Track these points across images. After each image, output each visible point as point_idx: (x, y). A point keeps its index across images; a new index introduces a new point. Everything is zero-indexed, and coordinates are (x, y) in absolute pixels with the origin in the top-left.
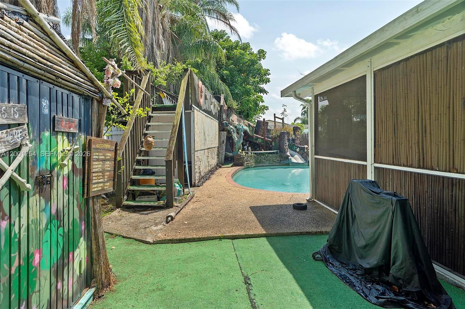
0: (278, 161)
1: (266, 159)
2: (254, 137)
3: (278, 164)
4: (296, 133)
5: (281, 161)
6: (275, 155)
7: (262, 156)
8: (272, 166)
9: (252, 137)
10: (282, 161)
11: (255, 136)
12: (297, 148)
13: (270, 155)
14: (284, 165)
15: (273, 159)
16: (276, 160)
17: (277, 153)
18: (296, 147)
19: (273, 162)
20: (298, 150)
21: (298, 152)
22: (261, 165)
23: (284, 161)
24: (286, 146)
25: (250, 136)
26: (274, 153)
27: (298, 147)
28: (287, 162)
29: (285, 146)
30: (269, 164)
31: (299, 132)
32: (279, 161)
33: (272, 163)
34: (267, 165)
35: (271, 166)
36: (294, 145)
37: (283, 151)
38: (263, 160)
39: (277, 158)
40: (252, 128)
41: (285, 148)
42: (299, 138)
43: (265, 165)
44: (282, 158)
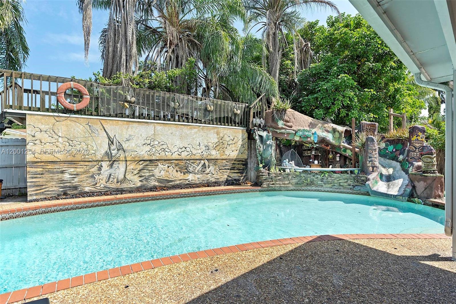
0: (350, 185)
1: (324, 180)
2: (342, 147)
3: (349, 191)
5: (354, 186)
6: (346, 176)
7: (317, 176)
8: (338, 192)
9: (339, 147)
10: (356, 187)
13: (336, 175)
14: (358, 194)
15: (341, 181)
16: (346, 184)
17: (352, 172)
18: (410, 165)
19: (340, 187)
20: (411, 170)
22: (314, 188)
23: (359, 188)
24: (370, 162)
25: (335, 145)
26: (346, 172)
28: (363, 190)
29: (368, 162)
30: (331, 190)
31: (418, 136)
32: (351, 187)
33: (337, 189)
34: (326, 190)
35: (334, 192)
37: (366, 171)
38: (318, 182)
39: (349, 182)
40: (339, 135)
41: (368, 165)
42: (419, 148)
43: (322, 189)
44: (356, 182)
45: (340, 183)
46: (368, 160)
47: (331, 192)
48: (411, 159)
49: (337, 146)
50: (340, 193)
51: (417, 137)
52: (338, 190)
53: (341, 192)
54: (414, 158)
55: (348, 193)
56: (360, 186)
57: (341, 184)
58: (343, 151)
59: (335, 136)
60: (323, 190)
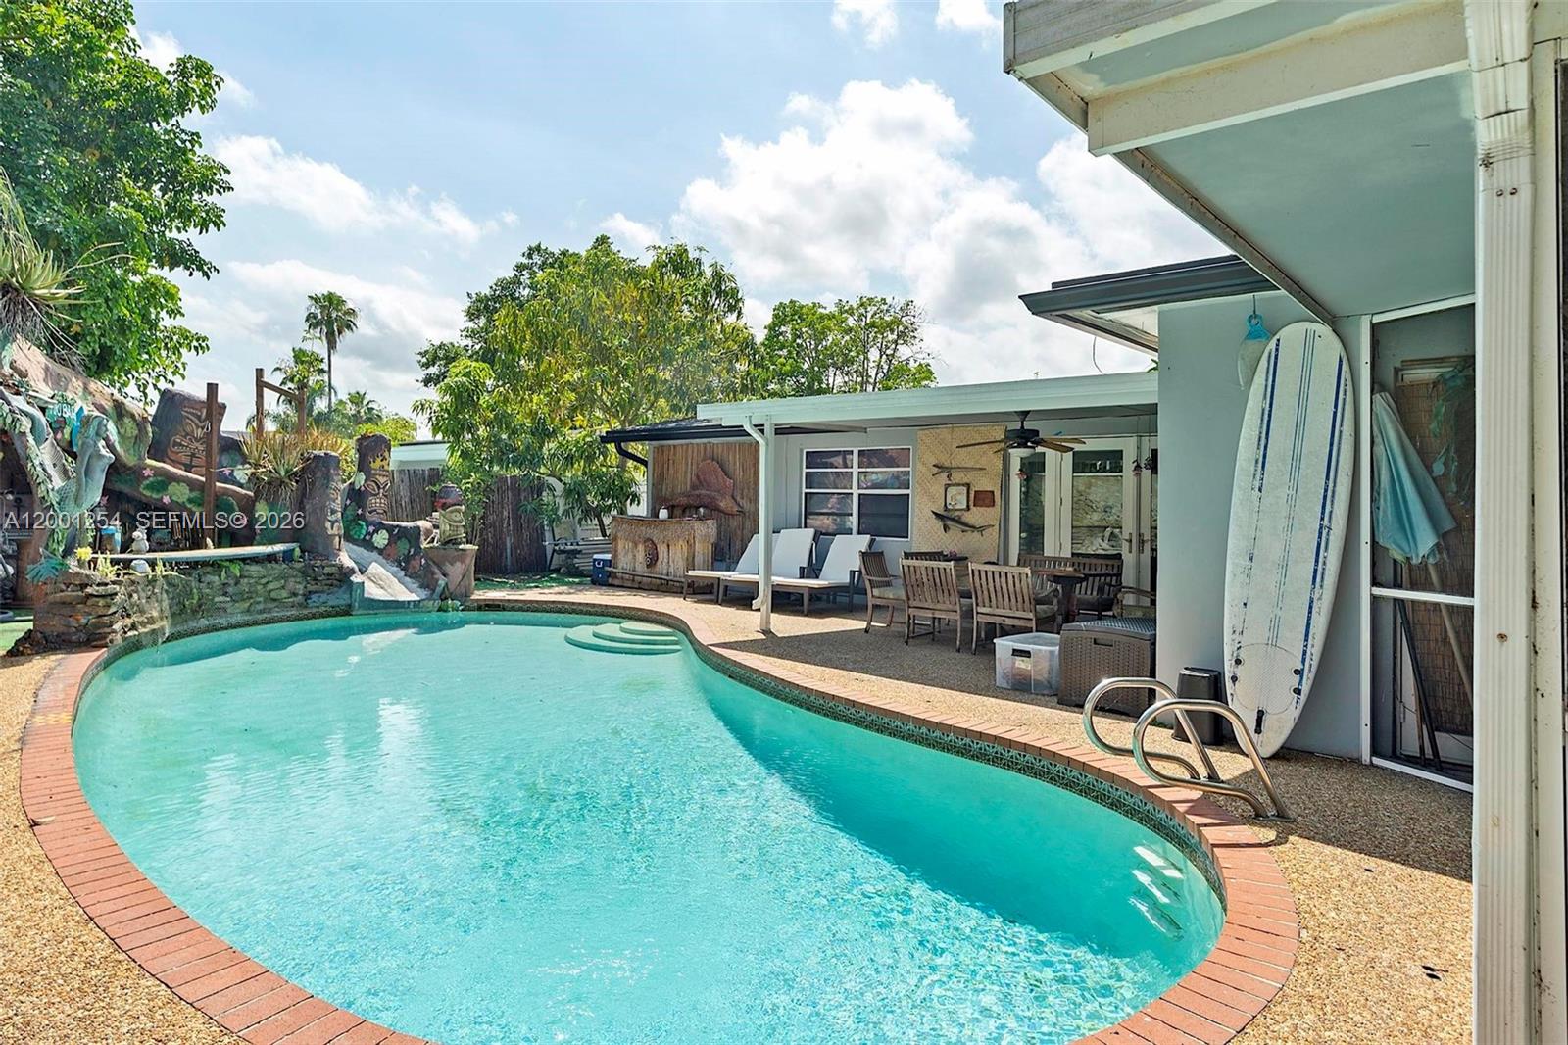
0: (295, 594)
1: (230, 590)
2: (147, 472)
3: (294, 612)
4: (372, 465)
5: (307, 595)
6: (277, 569)
7: (209, 578)
8: (264, 622)
9: (137, 473)
10: (314, 597)
11: (153, 468)
12: (376, 531)
13: (254, 569)
14: (323, 615)
15: (271, 587)
16: (284, 594)
17: (288, 556)
18: (371, 529)
19: (271, 605)
20: (381, 539)
21: (381, 552)
22: (204, 622)
23: (324, 597)
24: (333, 523)
25: (125, 465)
26: (271, 558)
27: (380, 527)
28: (339, 599)
29: (328, 525)
31: (384, 459)
32: (300, 598)
33: (261, 612)
34: (233, 620)
35: (256, 623)
36: (362, 517)
37: (321, 548)
38: (216, 599)
39: (291, 584)
40: (135, 427)
41: (330, 532)
42: (384, 488)
43: (223, 621)
44: (313, 583)
45: (270, 591)
46: (330, 518)
47: (247, 625)
48: (371, 512)
49: (130, 468)
50: (271, 623)
51: (382, 460)
52: (265, 615)
53: (273, 621)
54: (375, 510)
55: (289, 619)
56: (323, 592)
57: (273, 595)
58: (147, 487)
59: (122, 431)
60: (225, 624)
